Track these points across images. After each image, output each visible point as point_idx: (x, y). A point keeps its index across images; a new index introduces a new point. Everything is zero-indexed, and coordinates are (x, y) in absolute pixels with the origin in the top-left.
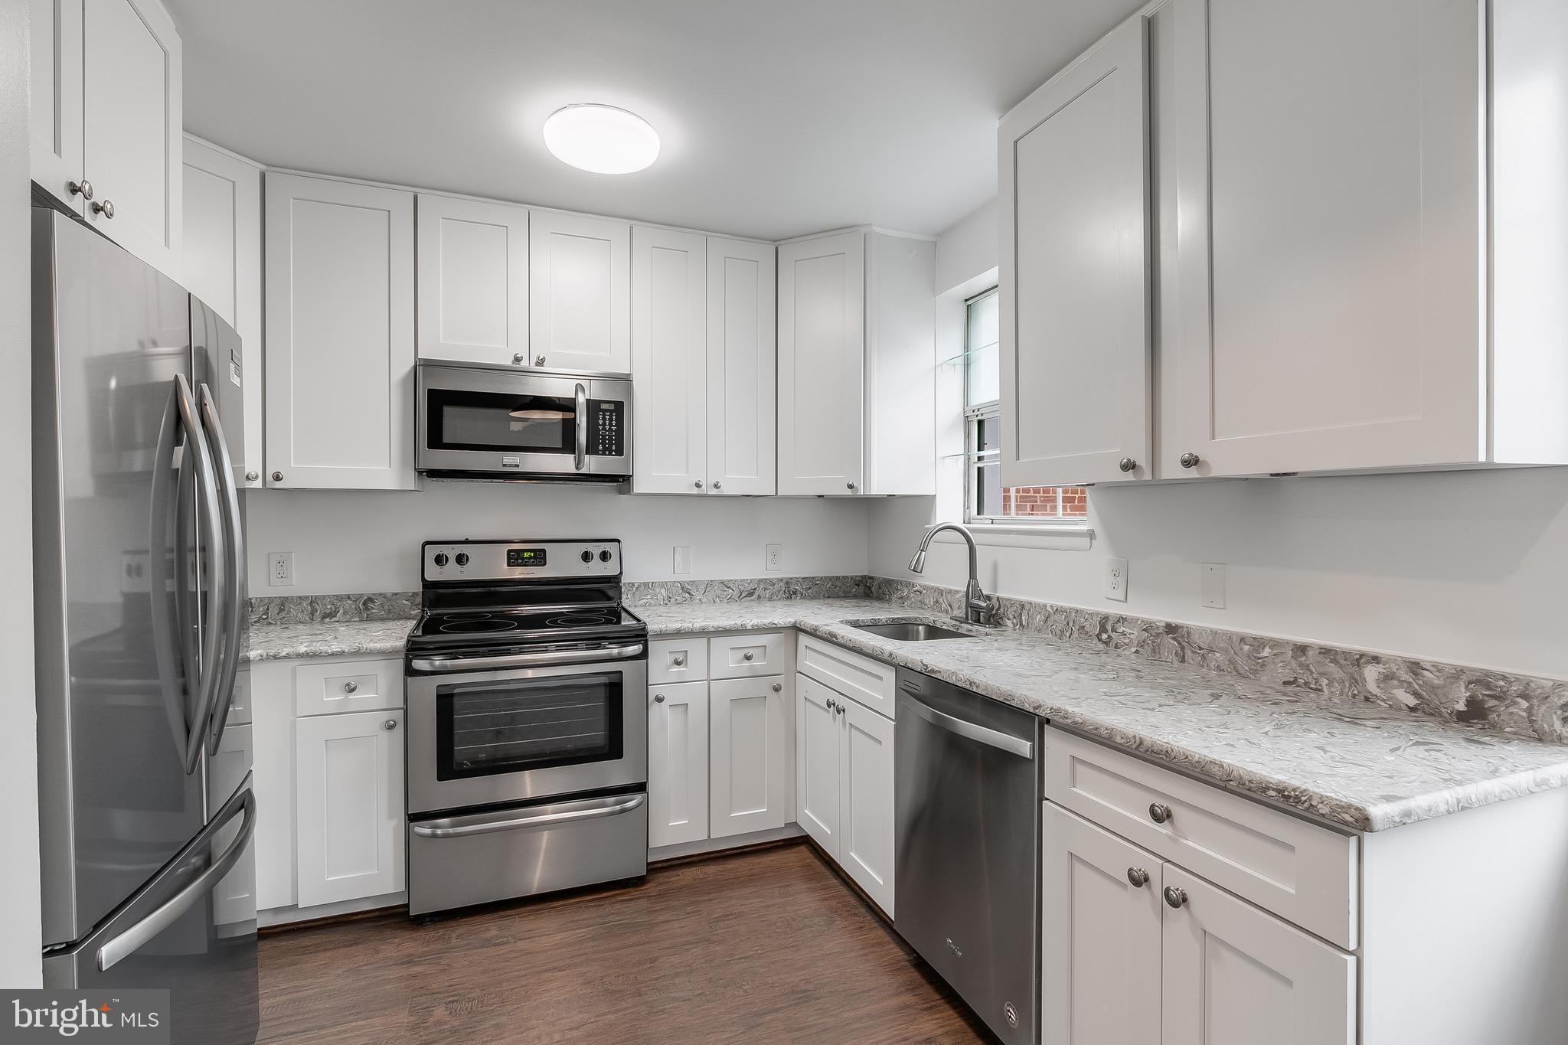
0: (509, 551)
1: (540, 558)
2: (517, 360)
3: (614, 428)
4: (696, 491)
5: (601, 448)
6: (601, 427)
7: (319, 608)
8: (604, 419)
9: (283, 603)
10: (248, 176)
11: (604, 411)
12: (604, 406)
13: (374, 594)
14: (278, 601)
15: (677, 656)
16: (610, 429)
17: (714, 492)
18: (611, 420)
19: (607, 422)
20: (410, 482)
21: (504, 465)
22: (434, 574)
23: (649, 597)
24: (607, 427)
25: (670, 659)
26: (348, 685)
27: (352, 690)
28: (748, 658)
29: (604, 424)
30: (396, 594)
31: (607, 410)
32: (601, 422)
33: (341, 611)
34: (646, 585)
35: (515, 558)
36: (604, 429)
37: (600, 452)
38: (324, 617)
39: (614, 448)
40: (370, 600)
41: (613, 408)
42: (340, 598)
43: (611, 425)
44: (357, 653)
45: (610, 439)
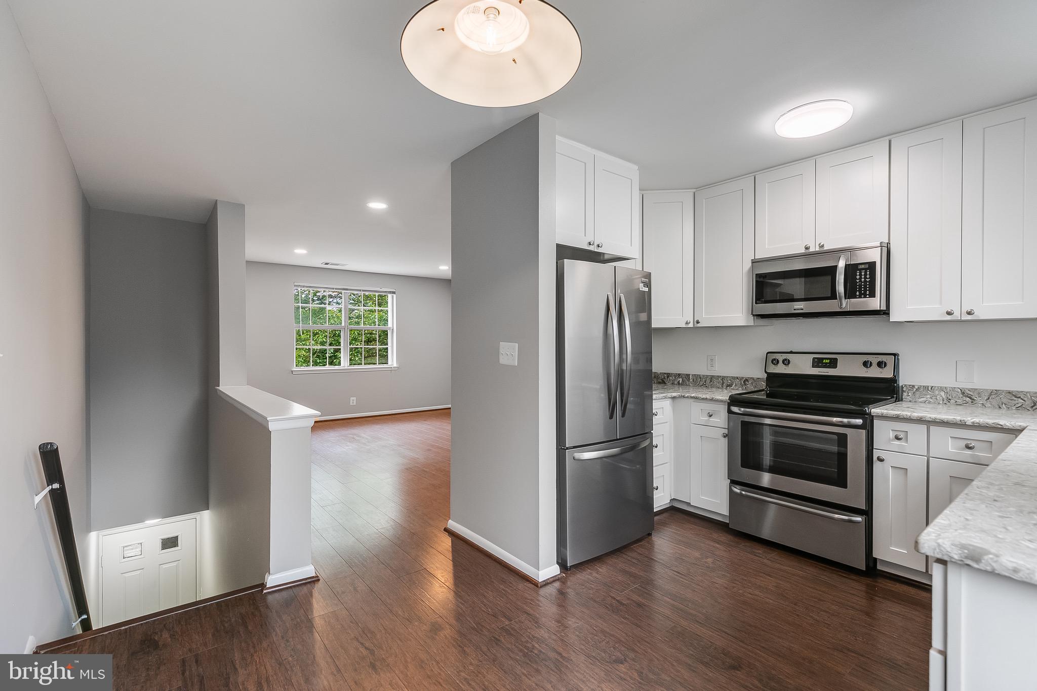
0: (814, 359)
1: (833, 363)
2: (807, 248)
3: (868, 280)
4: (949, 318)
5: (858, 293)
6: (858, 281)
7: (725, 381)
8: (860, 275)
9: (712, 378)
10: (688, 197)
11: (861, 270)
12: (860, 267)
13: (749, 378)
14: (710, 377)
15: (898, 433)
16: (865, 281)
17: (969, 317)
18: (866, 275)
19: (863, 276)
20: (751, 321)
21: (795, 310)
22: (774, 369)
23: (929, 396)
24: (863, 280)
25: (892, 435)
26: (709, 413)
27: (710, 416)
28: (968, 447)
29: (860, 278)
30: (759, 378)
31: (863, 269)
32: (858, 277)
33: (734, 384)
34: (926, 388)
35: (817, 363)
36: (861, 281)
37: (858, 297)
38: (727, 387)
39: (868, 293)
40: (747, 380)
41: (867, 267)
42: (734, 378)
43: (865, 278)
44: (712, 400)
45: (865, 287)
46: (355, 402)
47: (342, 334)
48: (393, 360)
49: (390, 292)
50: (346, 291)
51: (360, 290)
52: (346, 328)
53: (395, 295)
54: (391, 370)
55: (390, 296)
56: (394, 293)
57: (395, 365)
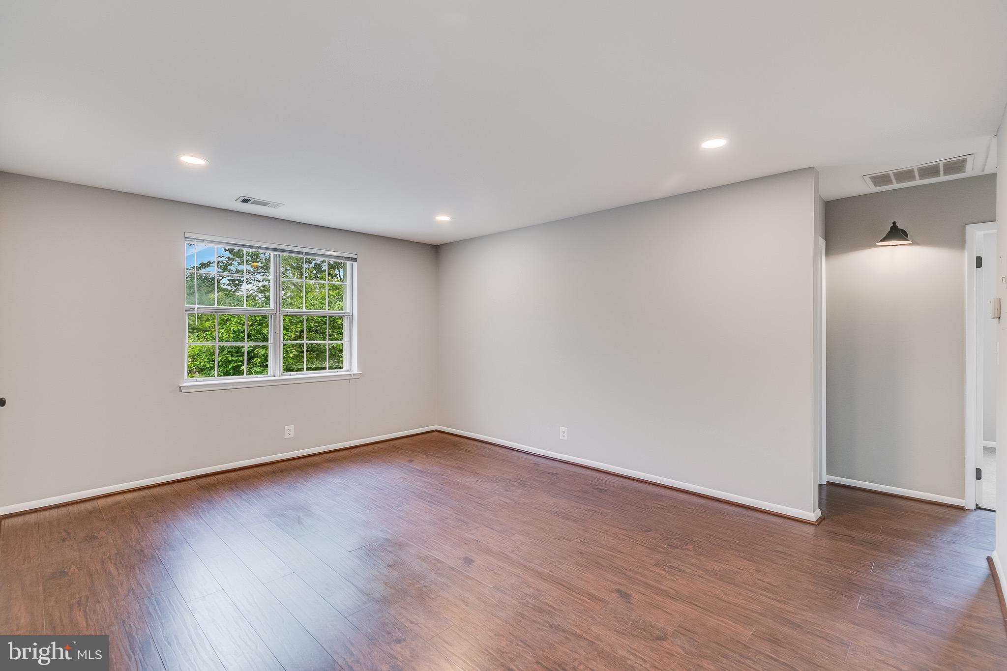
46: (292, 433)
47: (271, 322)
48: (351, 363)
49: (349, 259)
50: (278, 253)
51: (302, 253)
52: (278, 314)
53: (355, 264)
54: (349, 378)
55: (348, 263)
56: (355, 260)
57: (355, 370)
